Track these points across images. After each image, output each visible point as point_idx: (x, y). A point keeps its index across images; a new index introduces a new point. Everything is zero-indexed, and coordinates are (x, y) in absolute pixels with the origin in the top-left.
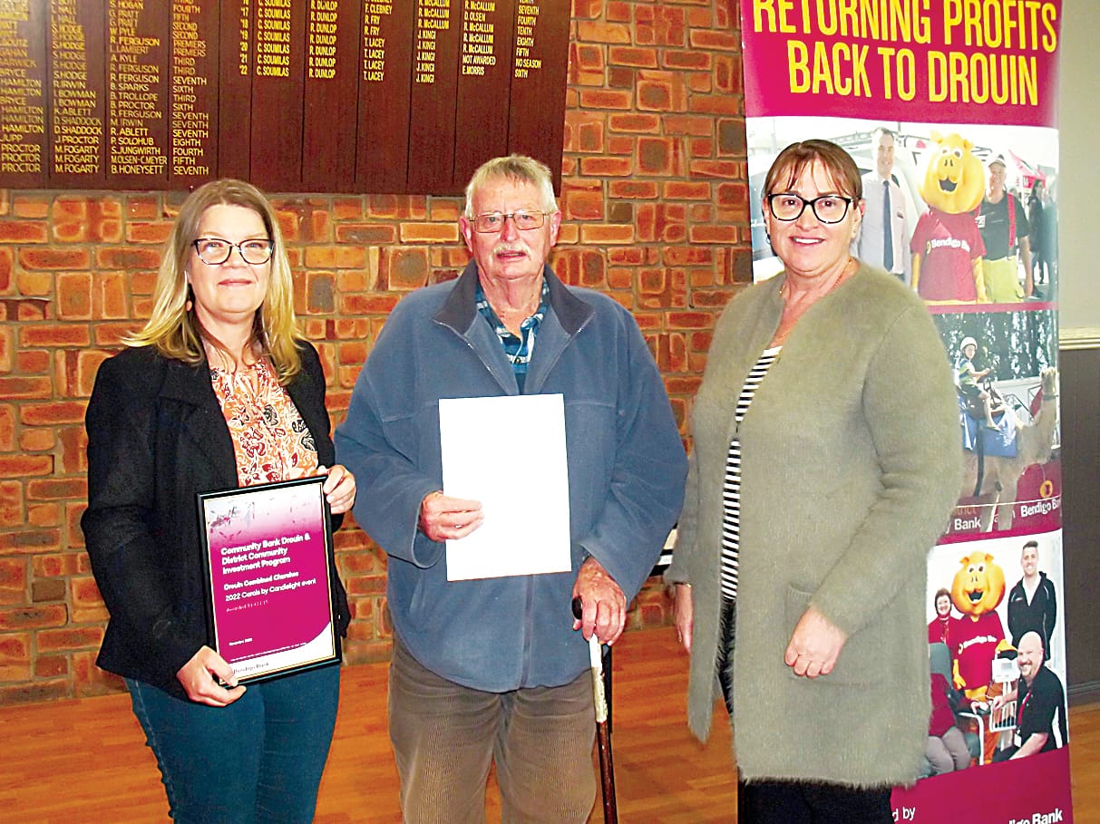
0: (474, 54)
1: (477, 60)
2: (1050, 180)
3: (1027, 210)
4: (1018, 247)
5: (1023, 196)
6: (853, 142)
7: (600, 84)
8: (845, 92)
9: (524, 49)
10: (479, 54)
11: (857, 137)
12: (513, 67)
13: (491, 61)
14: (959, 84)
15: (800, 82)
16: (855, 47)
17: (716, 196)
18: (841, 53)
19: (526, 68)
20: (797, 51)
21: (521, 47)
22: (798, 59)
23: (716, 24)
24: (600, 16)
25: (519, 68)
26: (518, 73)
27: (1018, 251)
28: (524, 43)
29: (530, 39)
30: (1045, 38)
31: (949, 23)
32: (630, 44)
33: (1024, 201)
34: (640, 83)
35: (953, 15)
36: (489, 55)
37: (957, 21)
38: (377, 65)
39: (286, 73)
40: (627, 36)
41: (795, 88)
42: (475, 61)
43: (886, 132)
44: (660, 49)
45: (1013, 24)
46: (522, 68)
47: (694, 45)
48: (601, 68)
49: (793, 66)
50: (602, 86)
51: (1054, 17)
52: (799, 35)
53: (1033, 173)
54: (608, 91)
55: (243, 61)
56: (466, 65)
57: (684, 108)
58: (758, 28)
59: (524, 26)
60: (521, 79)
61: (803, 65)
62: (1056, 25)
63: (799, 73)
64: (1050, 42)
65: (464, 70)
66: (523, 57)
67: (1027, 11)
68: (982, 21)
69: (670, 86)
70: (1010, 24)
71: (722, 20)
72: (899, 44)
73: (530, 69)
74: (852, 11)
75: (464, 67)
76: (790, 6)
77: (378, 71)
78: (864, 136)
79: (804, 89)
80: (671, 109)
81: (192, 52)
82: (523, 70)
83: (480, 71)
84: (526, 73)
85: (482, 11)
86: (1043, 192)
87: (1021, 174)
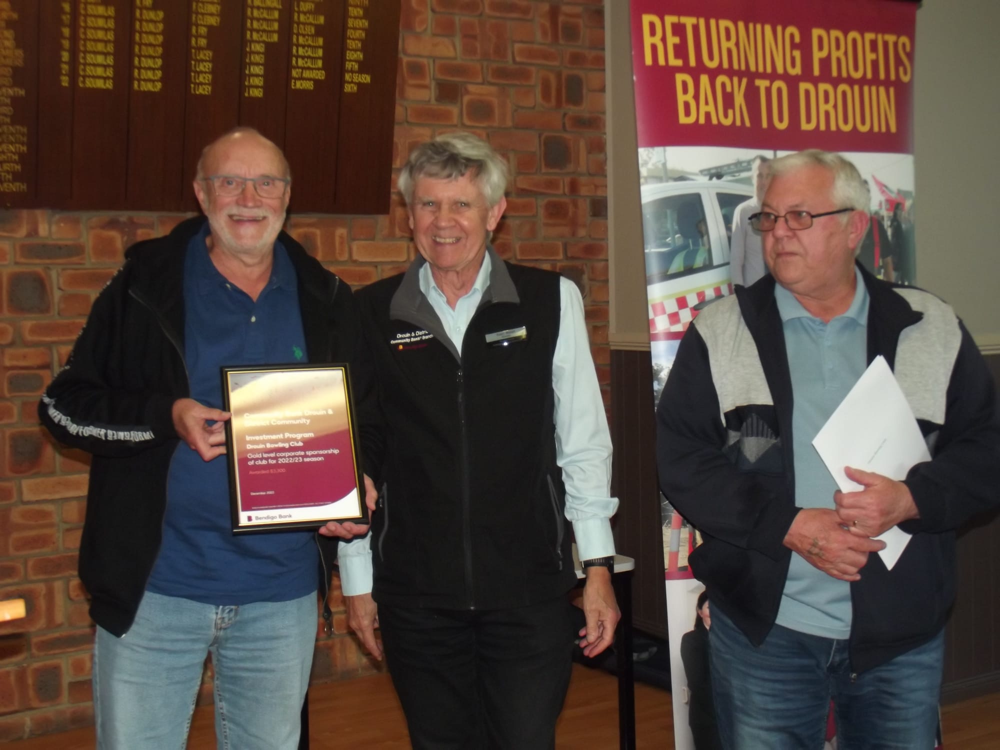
0: (303, 68)
1: (307, 74)
2: (908, 203)
3: (889, 232)
4: (882, 267)
5: (886, 219)
6: (735, 170)
7: (427, 99)
8: (727, 122)
9: (354, 63)
10: (309, 68)
11: (739, 166)
12: (342, 82)
13: (321, 75)
14: (827, 114)
15: (688, 113)
16: (736, 79)
17: (541, 212)
18: (723, 85)
19: (355, 83)
20: (685, 84)
21: (350, 61)
22: (685, 91)
23: (539, 37)
24: (426, 30)
25: (349, 83)
26: (348, 88)
27: (883, 271)
28: (354, 56)
29: (359, 53)
30: (901, 70)
31: (817, 55)
32: (455, 58)
33: (887, 223)
34: (466, 99)
35: (821, 48)
36: (318, 69)
37: (824, 54)
38: (204, 78)
39: (109, 85)
40: (452, 49)
41: (683, 120)
42: (304, 75)
43: (764, 160)
44: (485, 64)
45: (873, 56)
46: (352, 82)
47: (518, 59)
48: (427, 81)
49: (681, 98)
50: (429, 101)
51: (908, 49)
52: (685, 69)
53: (893, 196)
54: (434, 105)
55: (64, 72)
56: (296, 79)
57: (509, 123)
58: (649, 61)
59: (353, 39)
60: (351, 94)
61: (689, 97)
62: (910, 56)
63: (687, 105)
64: (905, 73)
65: (293, 84)
66: (352, 71)
67: (886, 44)
68: (846, 53)
69: (495, 101)
70: (870, 56)
71: (544, 33)
72: (773, 76)
73: (359, 85)
74: (732, 44)
75: (293, 81)
76: (677, 40)
77: (205, 84)
78: (744, 165)
79: (691, 120)
80: (496, 124)
81: (9, 62)
82: (352, 85)
83: (309, 85)
84: (355, 88)
85: (311, 24)
86: (903, 215)
87: (882, 198)
